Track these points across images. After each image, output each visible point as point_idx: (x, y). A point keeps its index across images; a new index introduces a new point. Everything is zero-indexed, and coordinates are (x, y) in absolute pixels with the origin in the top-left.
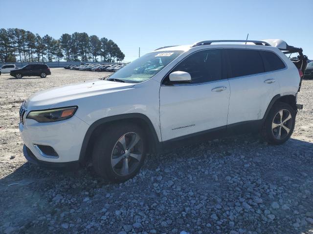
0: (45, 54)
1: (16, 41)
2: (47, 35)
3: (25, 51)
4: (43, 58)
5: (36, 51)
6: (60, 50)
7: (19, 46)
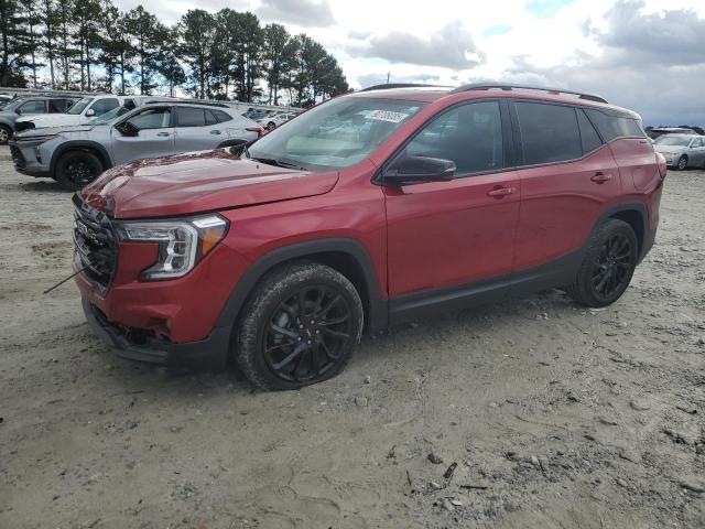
0: (131, 70)
1: (39, 17)
2: (140, 9)
3: (67, 53)
4: (124, 81)
5: (102, 59)
6: (173, 62)
7: (50, 34)
